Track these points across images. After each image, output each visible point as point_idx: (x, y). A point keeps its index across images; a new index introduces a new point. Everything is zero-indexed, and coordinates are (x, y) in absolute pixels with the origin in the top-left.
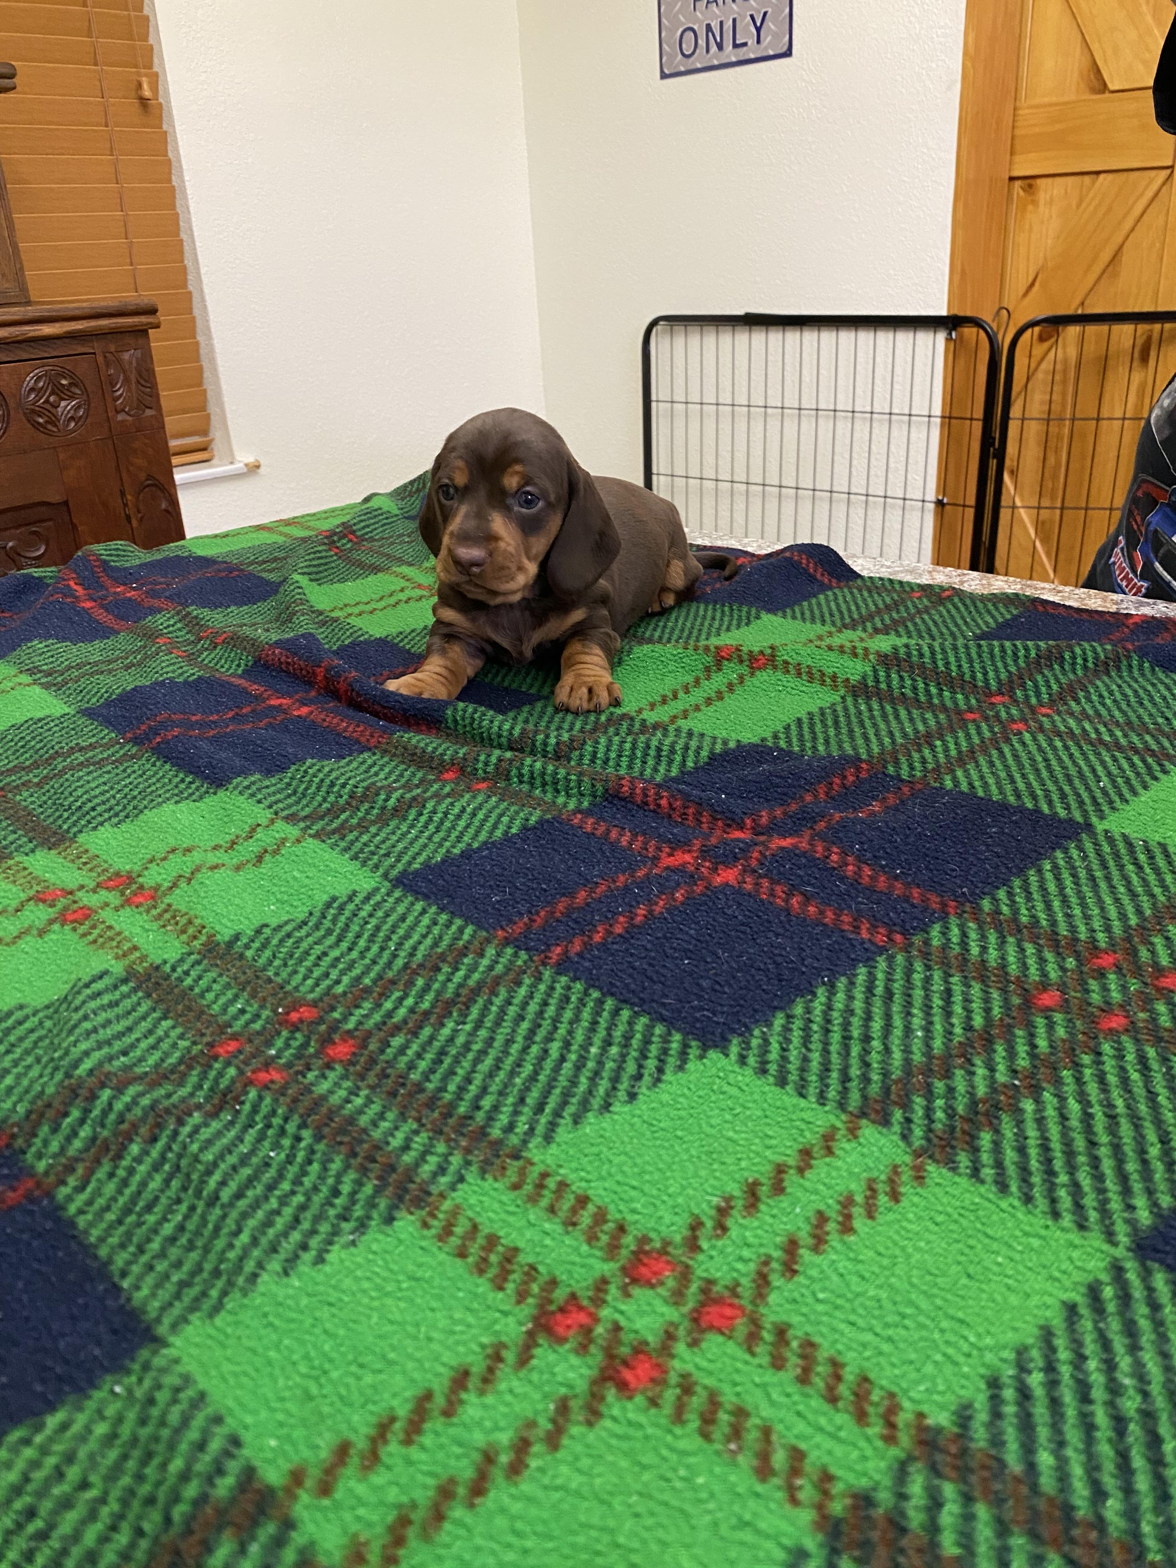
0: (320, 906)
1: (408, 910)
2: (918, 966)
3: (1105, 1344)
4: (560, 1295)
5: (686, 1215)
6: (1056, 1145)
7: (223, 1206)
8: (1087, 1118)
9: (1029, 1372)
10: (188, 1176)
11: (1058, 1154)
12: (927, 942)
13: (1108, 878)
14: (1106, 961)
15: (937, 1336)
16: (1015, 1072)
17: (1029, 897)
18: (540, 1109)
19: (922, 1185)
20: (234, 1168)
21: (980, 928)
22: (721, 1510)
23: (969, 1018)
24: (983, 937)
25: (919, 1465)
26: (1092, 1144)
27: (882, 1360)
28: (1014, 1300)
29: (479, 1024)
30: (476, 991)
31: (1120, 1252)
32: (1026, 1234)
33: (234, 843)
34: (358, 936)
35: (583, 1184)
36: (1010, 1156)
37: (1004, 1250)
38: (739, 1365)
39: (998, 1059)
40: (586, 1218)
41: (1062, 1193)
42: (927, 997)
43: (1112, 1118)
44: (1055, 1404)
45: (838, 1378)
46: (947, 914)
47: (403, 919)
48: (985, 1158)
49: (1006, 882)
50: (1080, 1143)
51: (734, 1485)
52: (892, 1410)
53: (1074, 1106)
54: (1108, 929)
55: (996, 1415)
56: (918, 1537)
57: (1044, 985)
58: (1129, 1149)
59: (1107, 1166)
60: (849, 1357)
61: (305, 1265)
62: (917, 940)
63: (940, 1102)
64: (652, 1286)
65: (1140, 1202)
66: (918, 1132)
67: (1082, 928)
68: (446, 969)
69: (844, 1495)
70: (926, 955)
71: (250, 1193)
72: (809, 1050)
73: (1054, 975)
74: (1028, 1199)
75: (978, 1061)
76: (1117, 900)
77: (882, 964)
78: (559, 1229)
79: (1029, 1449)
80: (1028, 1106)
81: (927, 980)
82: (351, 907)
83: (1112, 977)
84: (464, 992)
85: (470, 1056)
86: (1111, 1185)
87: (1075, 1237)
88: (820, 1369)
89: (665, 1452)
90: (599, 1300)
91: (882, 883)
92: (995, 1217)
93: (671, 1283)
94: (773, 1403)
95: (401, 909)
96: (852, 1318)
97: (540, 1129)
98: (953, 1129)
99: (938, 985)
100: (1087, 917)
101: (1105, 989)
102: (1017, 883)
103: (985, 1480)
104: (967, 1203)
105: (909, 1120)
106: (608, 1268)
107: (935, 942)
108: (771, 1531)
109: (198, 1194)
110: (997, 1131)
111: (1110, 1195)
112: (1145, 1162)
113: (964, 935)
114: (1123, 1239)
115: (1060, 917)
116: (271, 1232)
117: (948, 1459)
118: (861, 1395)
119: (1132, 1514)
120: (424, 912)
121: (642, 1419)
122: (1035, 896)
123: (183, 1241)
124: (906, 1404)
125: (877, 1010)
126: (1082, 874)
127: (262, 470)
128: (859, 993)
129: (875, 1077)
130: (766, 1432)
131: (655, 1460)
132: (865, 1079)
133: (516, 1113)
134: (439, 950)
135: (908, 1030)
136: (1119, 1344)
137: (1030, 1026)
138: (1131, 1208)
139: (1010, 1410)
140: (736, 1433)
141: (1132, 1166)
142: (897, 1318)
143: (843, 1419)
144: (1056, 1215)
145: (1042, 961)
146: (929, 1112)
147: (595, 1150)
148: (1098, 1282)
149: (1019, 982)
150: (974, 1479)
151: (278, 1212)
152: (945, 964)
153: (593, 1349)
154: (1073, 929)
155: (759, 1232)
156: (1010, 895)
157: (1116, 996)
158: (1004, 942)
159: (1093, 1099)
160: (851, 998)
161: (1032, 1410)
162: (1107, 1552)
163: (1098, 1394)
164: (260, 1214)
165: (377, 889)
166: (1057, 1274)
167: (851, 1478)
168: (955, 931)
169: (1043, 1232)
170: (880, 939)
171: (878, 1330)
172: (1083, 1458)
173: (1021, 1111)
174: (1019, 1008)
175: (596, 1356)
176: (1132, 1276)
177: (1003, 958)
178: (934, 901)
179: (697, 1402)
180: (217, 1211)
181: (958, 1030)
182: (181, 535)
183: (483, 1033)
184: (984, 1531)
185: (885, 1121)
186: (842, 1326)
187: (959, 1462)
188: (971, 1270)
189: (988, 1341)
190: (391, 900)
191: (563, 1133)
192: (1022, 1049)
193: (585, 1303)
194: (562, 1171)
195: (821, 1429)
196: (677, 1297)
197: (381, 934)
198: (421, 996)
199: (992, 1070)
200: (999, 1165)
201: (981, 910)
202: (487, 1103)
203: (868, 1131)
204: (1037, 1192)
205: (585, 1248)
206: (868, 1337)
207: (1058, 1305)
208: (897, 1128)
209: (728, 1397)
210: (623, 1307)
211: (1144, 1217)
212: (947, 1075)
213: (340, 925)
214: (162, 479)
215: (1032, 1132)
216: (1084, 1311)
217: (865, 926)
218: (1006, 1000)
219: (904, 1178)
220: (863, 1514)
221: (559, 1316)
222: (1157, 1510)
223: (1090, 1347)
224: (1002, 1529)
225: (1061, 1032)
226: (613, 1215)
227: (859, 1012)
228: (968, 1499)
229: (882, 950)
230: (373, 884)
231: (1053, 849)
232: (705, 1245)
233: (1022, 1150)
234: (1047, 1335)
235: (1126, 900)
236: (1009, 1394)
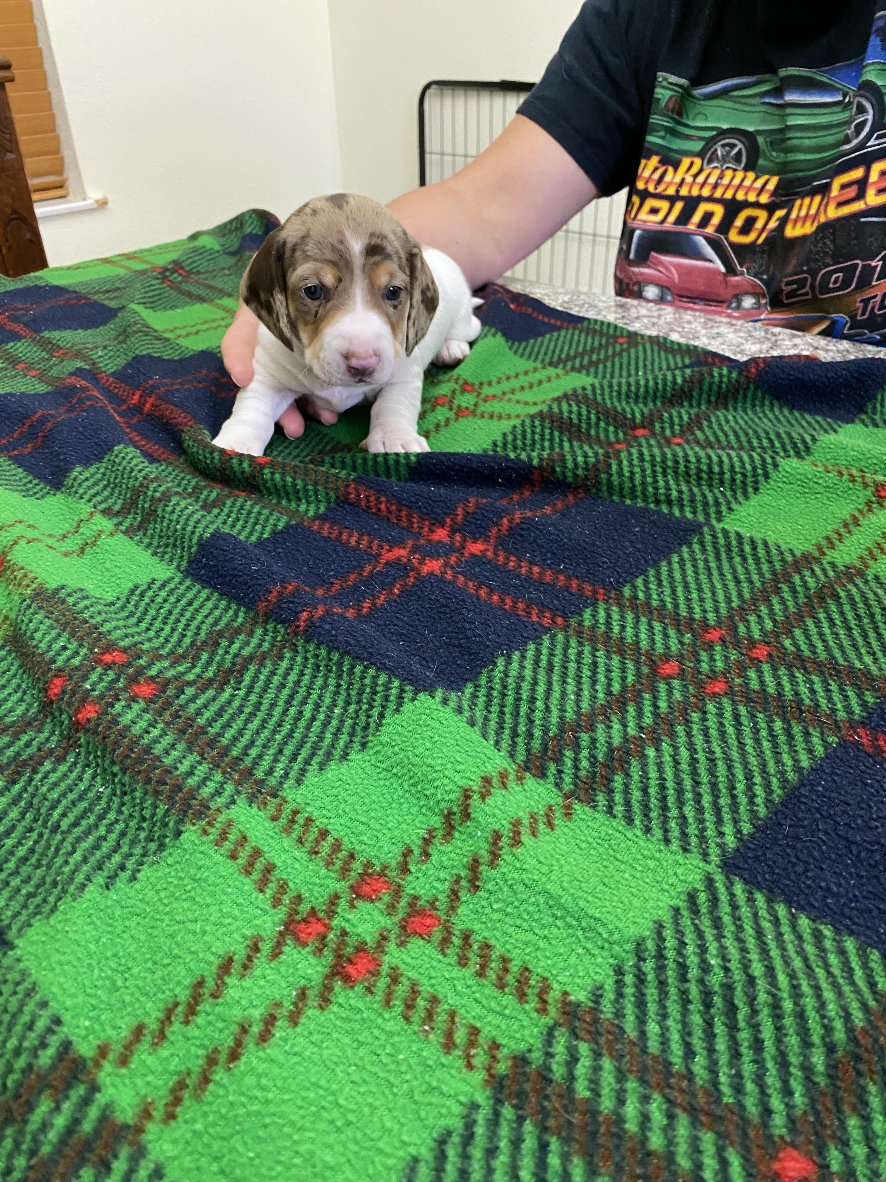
0: (126, 592)
1: (196, 596)
2: (573, 643)
3: (700, 935)
4: (304, 908)
5: (400, 845)
6: (670, 784)
7: (63, 832)
8: (693, 762)
9: (644, 960)
10: (38, 810)
11: (671, 792)
12: (580, 624)
13: (720, 568)
14: (714, 635)
15: (580, 933)
16: (642, 728)
17: (660, 584)
18: (294, 758)
19: (570, 820)
20: (74, 803)
21: (621, 611)
22: (416, 1078)
23: (609, 685)
24: (623, 618)
25: (563, 1030)
26: (697, 783)
27: (539, 954)
28: (636, 902)
29: (250, 689)
30: (249, 659)
31: (711, 868)
32: (645, 857)
33: (64, 536)
34: (154, 619)
35: (325, 821)
36: (636, 795)
37: (629, 870)
38: (434, 963)
39: (630, 718)
40: (325, 847)
41: (673, 824)
42: (579, 669)
43: (712, 761)
44: (662, 984)
45: (506, 970)
46: (597, 600)
47: (190, 603)
48: (618, 797)
49: (644, 572)
50: (688, 783)
51: (427, 1059)
52: (545, 989)
53: (684, 753)
54: (716, 610)
55: (620, 995)
56: (560, 1085)
57: (666, 657)
58: (722, 787)
59: (706, 801)
60: (515, 954)
61: (120, 883)
62: (573, 621)
63: (585, 753)
64: (372, 901)
65: (728, 829)
66: (568, 779)
67: (697, 610)
68: (224, 643)
69: (507, 1058)
70: (579, 634)
71: (84, 823)
72: (490, 712)
73: (674, 647)
74: (648, 830)
75: (614, 718)
76: (725, 586)
77: (546, 641)
78: (305, 856)
79: (642, 1021)
80: (651, 752)
81: (580, 654)
82: (150, 594)
83: (718, 648)
84: (239, 660)
85: (243, 717)
86: (709, 816)
87: (680, 858)
88: (493, 965)
89: (376, 1032)
90: (331, 913)
91: (548, 576)
92: (623, 845)
93: (386, 898)
94: (458, 994)
95: (190, 595)
96: (518, 922)
97: (293, 774)
98: (594, 774)
99: (587, 659)
100: (702, 600)
101: (712, 659)
102: (652, 572)
103: (609, 1041)
104: (603, 834)
105: (560, 772)
106: (341, 886)
107: (587, 623)
108: (452, 1093)
109: (45, 825)
110: (627, 775)
111: (708, 824)
112: (734, 797)
113: (609, 616)
114: (715, 859)
115: (681, 600)
116: (98, 854)
117: (585, 1025)
118: (522, 982)
119: (713, 1068)
120: (208, 599)
121: (361, 1005)
122: (665, 583)
123: (33, 860)
124: (555, 986)
125: (542, 677)
126: (701, 565)
127: (110, 205)
128: (528, 664)
129: (537, 733)
130: (452, 1015)
131: (370, 1040)
132: (530, 735)
133: (276, 760)
134: (219, 628)
135: (564, 694)
136: (709, 934)
137: (654, 691)
138: (721, 834)
139: (629, 990)
140: (430, 1016)
141: (724, 801)
142: (551, 920)
143: (509, 1000)
144: (667, 841)
145: (666, 636)
146: (576, 760)
147: (335, 792)
148: (696, 890)
149: (649, 655)
150: (602, 1041)
151: (105, 838)
152: (593, 640)
153: (326, 952)
154: (690, 609)
155: (452, 855)
156: (646, 582)
157: (720, 665)
158: (638, 621)
159: (699, 748)
160: (522, 667)
161: (646, 991)
162: (694, 1095)
163: (693, 973)
164: (91, 839)
165: (172, 578)
166: (667, 887)
167: (512, 1044)
168: (602, 614)
169: (657, 855)
170: (546, 622)
171: (537, 931)
172: (679, 1026)
173: (646, 756)
174: (648, 676)
175: (329, 958)
176: (720, 885)
177: (637, 636)
178: (588, 588)
179: (402, 990)
180: (59, 837)
181: (601, 695)
182: (43, 263)
183: (253, 698)
184: (608, 1078)
185: (542, 774)
186: (511, 930)
187: (592, 1029)
188: (606, 880)
189: (616, 937)
190: (183, 588)
191: (311, 777)
192: (647, 709)
193: (322, 915)
194: (309, 809)
195: (491, 1010)
196: (391, 908)
197: (173, 617)
198: (205, 668)
199: (625, 726)
200: (627, 803)
201: (623, 596)
202: (254, 752)
203: (530, 782)
204: (655, 825)
205: (324, 871)
206: (530, 937)
207: (667, 908)
208: (551, 779)
209: (425, 988)
210: (350, 917)
211: (731, 841)
212: (592, 729)
213: (141, 609)
214: (25, 214)
215: (653, 774)
216: (685, 913)
217: (535, 611)
218: (638, 670)
219: (558, 814)
220: (520, 1070)
221: (303, 925)
222: (731, 1065)
223: (690, 938)
224: (621, 1077)
225: (677, 695)
226: (346, 845)
227: (528, 678)
228: (597, 1055)
229: (547, 630)
230: (169, 574)
231: (680, 545)
232: (412, 868)
233: (645, 790)
234: (660, 927)
235: (731, 585)
236: (629, 979)
